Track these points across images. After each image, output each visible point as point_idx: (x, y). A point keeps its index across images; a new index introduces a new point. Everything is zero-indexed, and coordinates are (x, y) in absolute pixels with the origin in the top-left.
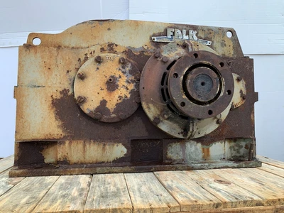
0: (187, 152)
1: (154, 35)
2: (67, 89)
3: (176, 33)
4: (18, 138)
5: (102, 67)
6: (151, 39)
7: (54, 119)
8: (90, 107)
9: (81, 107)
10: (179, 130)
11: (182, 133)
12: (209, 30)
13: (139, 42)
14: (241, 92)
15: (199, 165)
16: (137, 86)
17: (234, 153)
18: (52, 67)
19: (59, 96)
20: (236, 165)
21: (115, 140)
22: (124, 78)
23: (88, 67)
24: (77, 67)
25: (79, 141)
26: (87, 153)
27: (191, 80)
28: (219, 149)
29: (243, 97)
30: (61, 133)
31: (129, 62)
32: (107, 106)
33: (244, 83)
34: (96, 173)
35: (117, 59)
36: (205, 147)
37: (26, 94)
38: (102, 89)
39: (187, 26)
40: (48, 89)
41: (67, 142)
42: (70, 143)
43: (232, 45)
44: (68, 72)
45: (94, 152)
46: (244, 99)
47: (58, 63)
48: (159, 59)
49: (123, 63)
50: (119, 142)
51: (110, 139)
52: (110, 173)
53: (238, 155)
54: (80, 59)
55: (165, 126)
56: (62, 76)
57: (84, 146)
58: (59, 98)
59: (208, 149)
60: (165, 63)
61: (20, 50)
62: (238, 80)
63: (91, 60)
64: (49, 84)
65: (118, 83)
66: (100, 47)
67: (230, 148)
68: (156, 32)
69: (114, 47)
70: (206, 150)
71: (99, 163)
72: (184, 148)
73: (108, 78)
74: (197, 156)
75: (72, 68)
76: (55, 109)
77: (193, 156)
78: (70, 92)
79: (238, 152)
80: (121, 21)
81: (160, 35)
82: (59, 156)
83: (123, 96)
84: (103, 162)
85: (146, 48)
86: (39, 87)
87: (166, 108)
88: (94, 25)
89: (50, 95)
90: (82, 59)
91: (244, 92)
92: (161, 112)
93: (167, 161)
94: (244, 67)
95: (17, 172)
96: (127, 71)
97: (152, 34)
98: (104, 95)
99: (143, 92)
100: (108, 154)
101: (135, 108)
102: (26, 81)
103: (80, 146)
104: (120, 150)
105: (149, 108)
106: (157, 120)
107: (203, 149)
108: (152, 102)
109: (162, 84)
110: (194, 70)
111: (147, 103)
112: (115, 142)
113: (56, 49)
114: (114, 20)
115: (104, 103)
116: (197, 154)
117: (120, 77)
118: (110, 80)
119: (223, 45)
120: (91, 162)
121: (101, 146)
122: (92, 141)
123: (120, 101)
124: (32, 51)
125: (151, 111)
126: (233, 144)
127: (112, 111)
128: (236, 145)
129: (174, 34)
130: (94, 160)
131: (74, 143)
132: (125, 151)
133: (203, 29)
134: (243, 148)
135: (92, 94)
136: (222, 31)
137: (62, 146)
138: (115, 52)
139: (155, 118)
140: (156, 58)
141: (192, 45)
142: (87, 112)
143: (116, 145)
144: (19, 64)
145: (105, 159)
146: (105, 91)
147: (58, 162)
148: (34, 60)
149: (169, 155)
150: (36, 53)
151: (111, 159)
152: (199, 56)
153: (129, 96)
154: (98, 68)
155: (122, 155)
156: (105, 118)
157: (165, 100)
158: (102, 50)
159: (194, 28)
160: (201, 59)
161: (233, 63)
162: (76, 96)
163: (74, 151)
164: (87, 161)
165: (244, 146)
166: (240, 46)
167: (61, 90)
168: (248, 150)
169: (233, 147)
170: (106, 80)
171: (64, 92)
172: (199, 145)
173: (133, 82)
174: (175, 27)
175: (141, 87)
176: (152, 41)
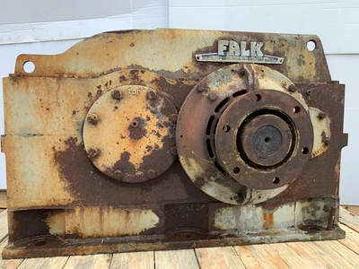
0: (242, 219)
1: (199, 51)
2: (74, 137)
3: (231, 47)
4: (12, 205)
5: (122, 105)
6: (193, 57)
7: (58, 179)
8: (106, 162)
9: (94, 163)
10: (232, 194)
11: (235, 198)
12: (280, 40)
13: (177, 62)
14: (323, 134)
15: (258, 238)
16: (173, 131)
17: (308, 216)
18: (52, 107)
19: (63, 147)
20: (309, 237)
21: (143, 205)
22: (154, 120)
23: (103, 106)
24: (87, 105)
25: (94, 208)
26: (105, 223)
27: (250, 135)
28: (288, 214)
29: (325, 142)
30: (69, 197)
31: (162, 96)
32: (130, 160)
33: (329, 121)
34: (117, 252)
35: (143, 93)
36: (267, 212)
37: (18, 145)
38: (122, 137)
39: (248, 34)
40: (47, 137)
41: (78, 210)
42: (82, 210)
43: (314, 62)
44: (74, 113)
45: (114, 221)
46: (326, 144)
47: (60, 100)
48: (204, 94)
49: (152, 100)
50: (148, 209)
51: (135, 204)
52: (136, 251)
53: (313, 218)
54: (90, 94)
55: (212, 189)
56: (66, 119)
57: (101, 214)
58: (63, 149)
59: (271, 215)
60: (212, 101)
61: (4, 84)
62: (320, 117)
63: (107, 95)
64: (49, 131)
65: (146, 128)
66: (119, 75)
67: (303, 209)
68: (202, 46)
69: (140, 74)
70: (268, 216)
71: (122, 236)
72: (238, 214)
73: (131, 120)
74: (255, 223)
75: (80, 107)
76: (58, 165)
77: (251, 224)
78: (79, 142)
79: (313, 215)
80: (150, 32)
81: (207, 50)
82: (68, 228)
83: (153, 146)
84: (127, 235)
85: (186, 71)
86: (34, 135)
87: (213, 167)
88: (110, 39)
89: (50, 146)
90: (94, 93)
91: (328, 135)
92: (207, 170)
93: (213, 233)
94: (329, 97)
95: (12, 252)
96: (159, 110)
97: (195, 49)
98: (126, 145)
99: (180, 143)
100: (134, 224)
101: (170, 162)
102: (16, 128)
103: (96, 214)
104: (149, 219)
105: (189, 165)
106: (201, 181)
107: (265, 214)
108: (194, 157)
109: (208, 132)
110: (255, 120)
111: (187, 158)
112: (142, 208)
113: (55, 80)
114: (139, 31)
115: (126, 156)
116: (256, 220)
117: (148, 119)
118: (135, 124)
119: (301, 62)
120: (111, 234)
121: (124, 214)
122: (111, 207)
123: (148, 153)
124: (22, 84)
125: (193, 169)
126: (306, 204)
127: (137, 167)
128: (311, 206)
129: (228, 50)
130: (115, 232)
131: (87, 211)
132: (156, 219)
133: (272, 38)
134: (321, 210)
135: (110, 145)
136: (300, 41)
137: (71, 215)
138: (141, 83)
139: (198, 178)
140: (201, 92)
141: (253, 74)
142: (102, 169)
143: (143, 212)
144: (6, 104)
145: (129, 231)
146: (127, 140)
147: (66, 236)
148: (27, 97)
149: (218, 223)
150: (27, 87)
151: (138, 231)
152: (263, 99)
153: (161, 145)
154: (116, 108)
155: (153, 226)
156: (128, 177)
157: (212, 156)
158: (123, 79)
159: (259, 37)
160: (267, 102)
161: (314, 92)
162: (87, 148)
163: (88, 221)
164: (105, 234)
165: (322, 207)
166: (326, 63)
167: (65, 138)
168: (328, 214)
169: (307, 208)
170: (128, 124)
171: (71, 141)
172: (259, 209)
173: (166, 124)
174: (231, 37)
175: (178, 135)
176: (196, 60)
